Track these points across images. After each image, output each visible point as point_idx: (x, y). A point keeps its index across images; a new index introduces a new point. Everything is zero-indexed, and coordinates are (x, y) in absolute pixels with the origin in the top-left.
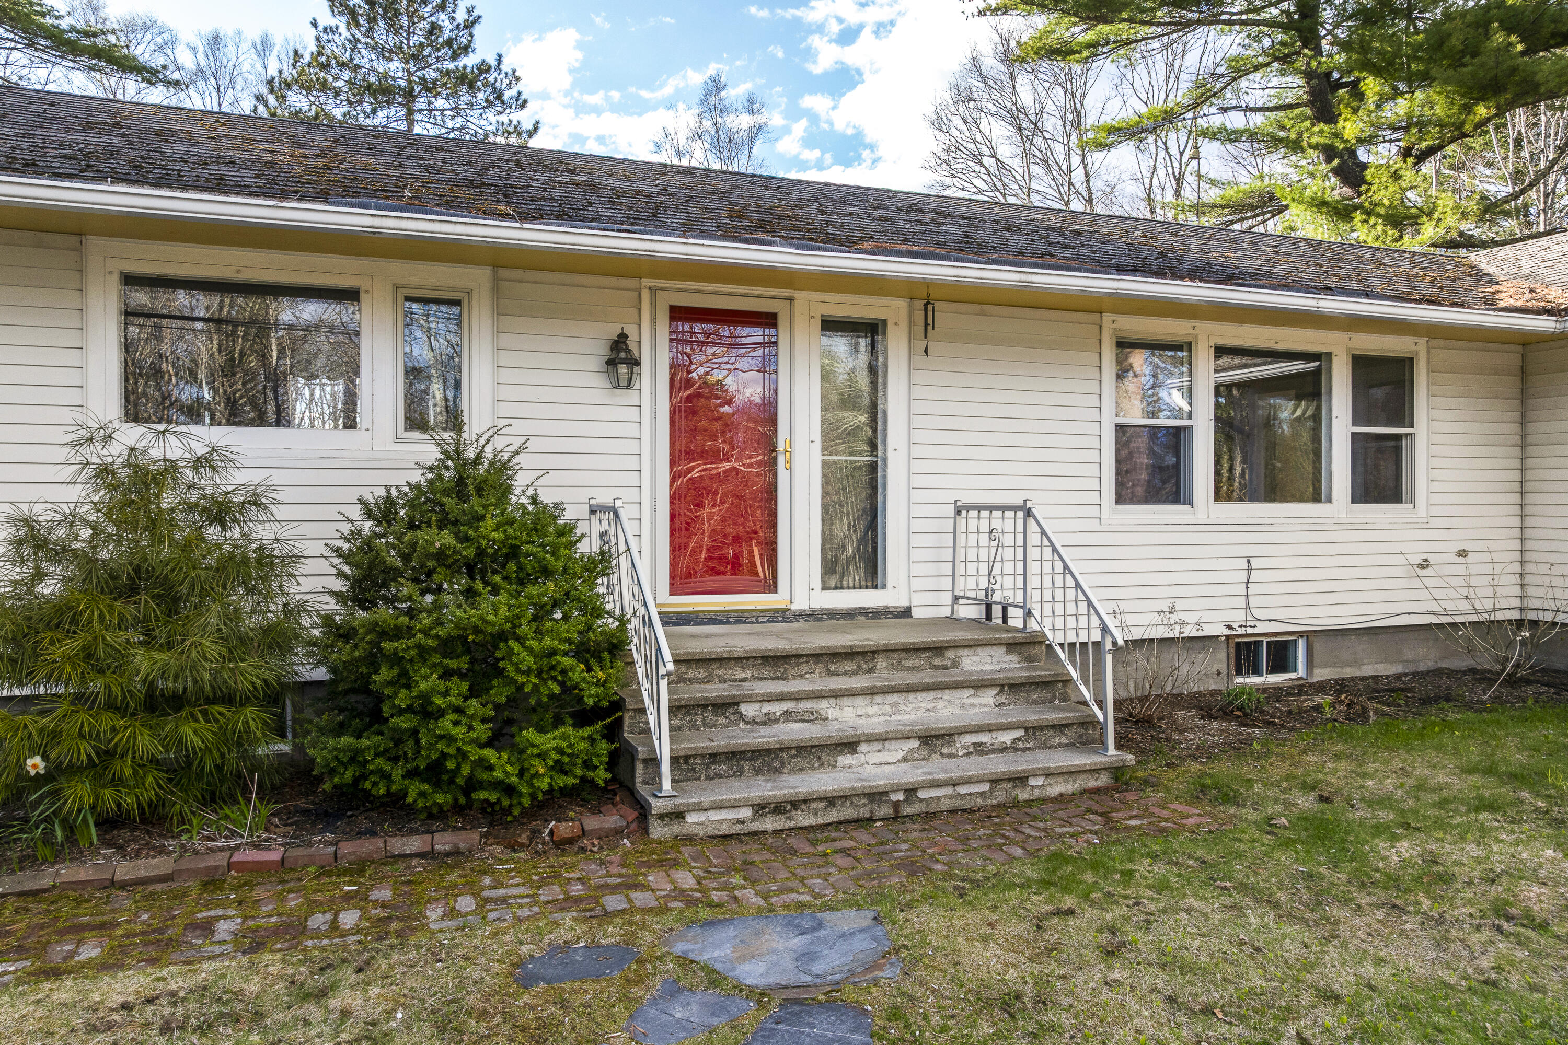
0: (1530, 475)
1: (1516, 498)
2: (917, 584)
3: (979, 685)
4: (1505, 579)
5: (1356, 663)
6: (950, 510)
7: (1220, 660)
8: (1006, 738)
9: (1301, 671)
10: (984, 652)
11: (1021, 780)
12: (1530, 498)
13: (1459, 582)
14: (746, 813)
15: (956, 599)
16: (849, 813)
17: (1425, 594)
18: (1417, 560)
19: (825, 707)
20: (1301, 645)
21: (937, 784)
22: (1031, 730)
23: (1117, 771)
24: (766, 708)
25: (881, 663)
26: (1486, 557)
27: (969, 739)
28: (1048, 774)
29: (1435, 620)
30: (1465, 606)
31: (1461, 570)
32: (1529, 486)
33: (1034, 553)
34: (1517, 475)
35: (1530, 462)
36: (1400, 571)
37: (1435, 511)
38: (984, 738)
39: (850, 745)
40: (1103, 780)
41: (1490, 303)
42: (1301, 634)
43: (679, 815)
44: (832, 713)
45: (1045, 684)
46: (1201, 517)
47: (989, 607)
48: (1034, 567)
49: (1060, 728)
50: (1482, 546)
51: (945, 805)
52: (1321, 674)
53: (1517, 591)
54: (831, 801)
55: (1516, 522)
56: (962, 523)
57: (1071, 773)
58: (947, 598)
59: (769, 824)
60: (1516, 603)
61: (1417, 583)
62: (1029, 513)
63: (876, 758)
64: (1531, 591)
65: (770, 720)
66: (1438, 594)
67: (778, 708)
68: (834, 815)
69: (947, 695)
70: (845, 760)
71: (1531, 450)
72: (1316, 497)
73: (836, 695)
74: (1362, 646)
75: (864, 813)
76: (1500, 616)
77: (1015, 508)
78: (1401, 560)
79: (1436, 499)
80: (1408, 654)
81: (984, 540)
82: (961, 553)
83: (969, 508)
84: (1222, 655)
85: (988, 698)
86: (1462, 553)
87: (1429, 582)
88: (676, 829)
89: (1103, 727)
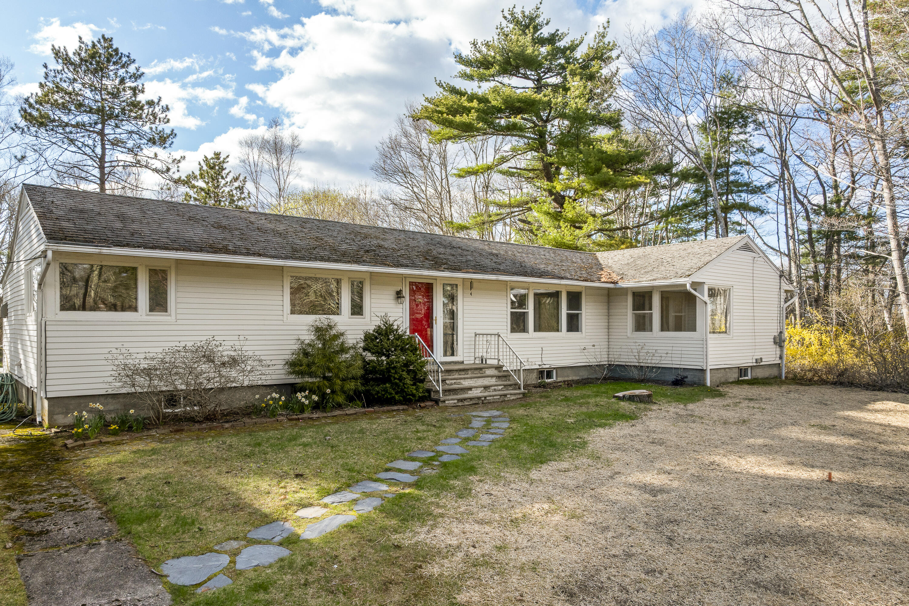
0: (610, 324)
1: (607, 330)
2: (465, 355)
3: (492, 377)
4: (603, 353)
5: (568, 376)
6: (474, 335)
7: (535, 375)
8: (500, 387)
9: (555, 378)
10: (490, 369)
11: (505, 395)
12: (610, 330)
13: (593, 354)
14: (456, 401)
15: (475, 358)
16: (474, 402)
17: (585, 357)
18: (583, 348)
19: (462, 381)
20: (554, 371)
21: (490, 396)
22: (505, 386)
23: (524, 394)
24: (451, 381)
25: (470, 372)
26: (599, 347)
27: (493, 388)
28: (511, 394)
29: (588, 364)
30: (595, 360)
31: (593, 350)
32: (610, 327)
33: (501, 346)
34: (607, 324)
35: (610, 320)
36: (579, 351)
37: (587, 334)
38: (496, 388)
39: (470, 389)
40: (521, 396)
41: (599, 280)
42: (554, 368)
43: (444, 401)
44: (463, 383)
45: (505, 376)
46: (531, 336)
47: (482, 360)
48: (501, 350)
49: (510, 385)
50: (598, 344)
51: (492, 401)
52: (560, 379)
53: (606, 356)
54: (471, 399)
55: (607, 337)
56: (477, 339)
57: (515, 394)
58: (473, 358)
59: (460, 404)
60: (606, 359)
61: (583, 354)
62: (499, 336)
63: (475, 392)
64: (610, 356)
65: (451, 384)
66: (588, 357)
67: (453, 381)
68: (471, 403)
69: (486, 379)
70: (470, 392)
71: (611, 317)
72: (558, 330)
73: (465, 378)
74: (569, 371)
75: (477, 402)
76: (602, 363)
77: (495, 335)
78: (579, 347)
79: (587, 331)
80: (581, 374)
81: (485, 343)
82: (477, 346)
83: (479, 334)
84: (535, 374)
85: (494, 379)
86: (594, 346)
87: (586, 354)
88: (444, 404)
89: (520, 385)
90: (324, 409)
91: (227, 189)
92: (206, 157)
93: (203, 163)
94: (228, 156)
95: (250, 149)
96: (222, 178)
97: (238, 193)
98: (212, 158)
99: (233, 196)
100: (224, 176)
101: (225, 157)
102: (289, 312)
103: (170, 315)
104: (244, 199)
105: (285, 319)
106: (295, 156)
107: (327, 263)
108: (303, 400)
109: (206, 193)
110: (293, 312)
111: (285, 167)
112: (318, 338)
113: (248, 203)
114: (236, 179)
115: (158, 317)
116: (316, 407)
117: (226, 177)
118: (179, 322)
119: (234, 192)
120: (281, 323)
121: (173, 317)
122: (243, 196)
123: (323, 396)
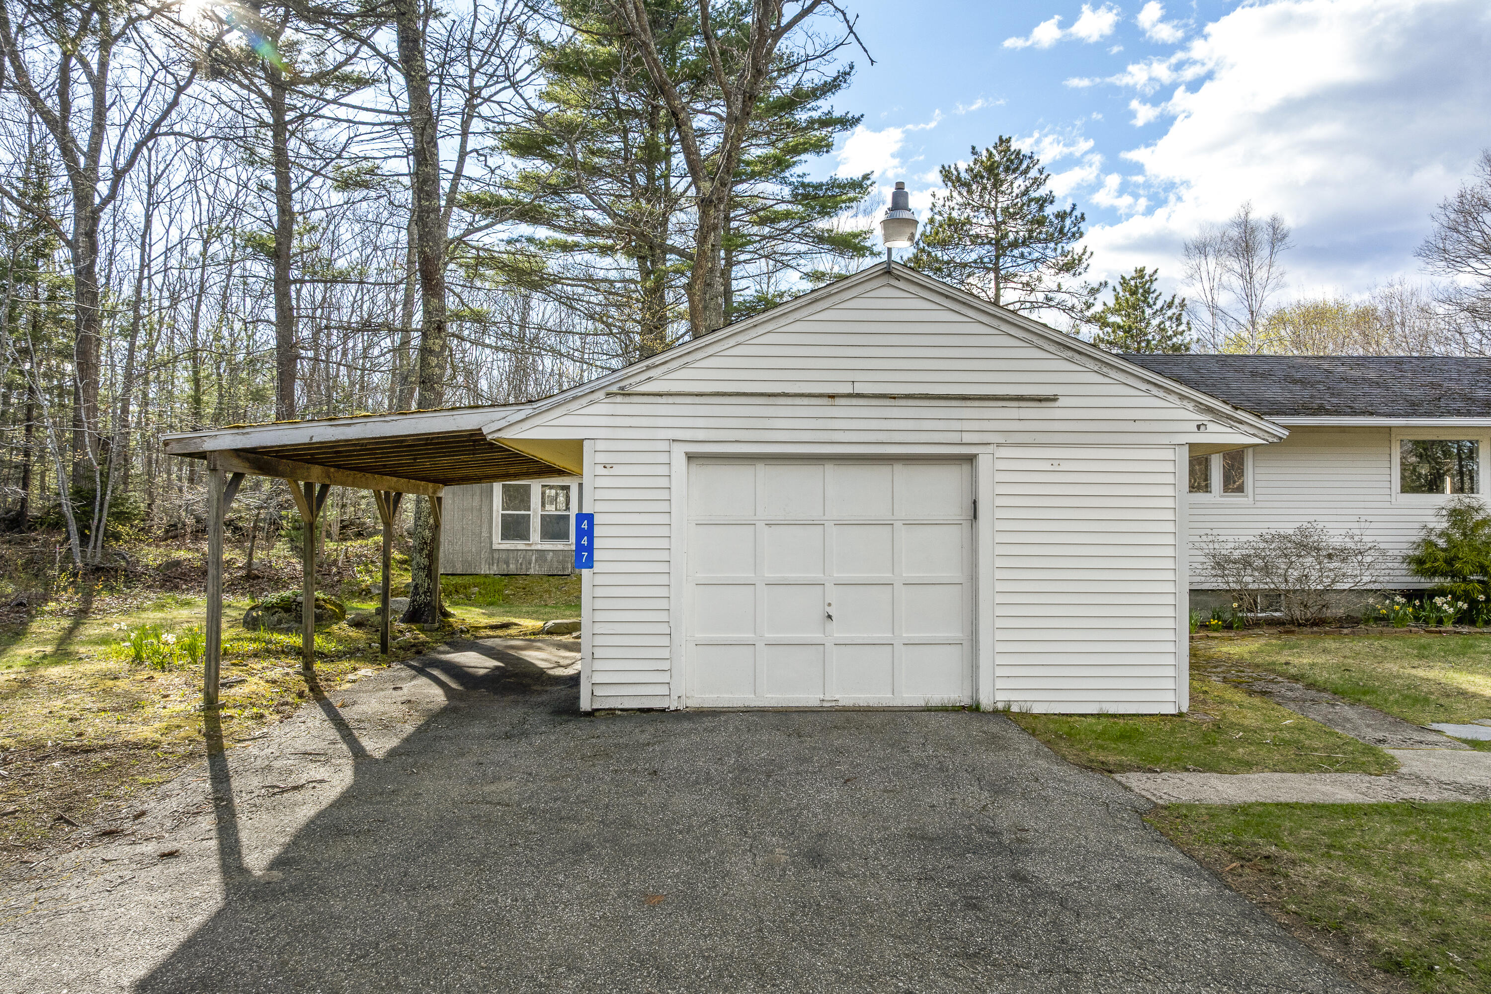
90: (1473, 623)
91: (1155, 322)
92: (1123, 278)
93: (1119, 289)
94: (1156, 271)
95: (1203, 258)
96: (1149, 306)
97: (1174, 325)
98: (1133, 278)
99: (1163, 330)
100: (1151, 302)
101: (1152, 272)
102: (1399, 490)
103: (1247, 496)
104: (1182, 333)
105: (1393, 500)
106: (1279, 258)
107: (1467, 418)
108: (1446, 607)
109: (1125, 332)
110: (1403, 491)
111: (1260, 275)
112: (1454, 524)
113: (1188, 339)
114: (1170, 305)
115: (1234, 499)
116: (1463, 618)
117: (1155, 304)
118: (1258, 504)
119: (1168, 324)
120: (1388, 505)
121: (1251, 498)
122: (1181, 329)
123: (1473, 603)
